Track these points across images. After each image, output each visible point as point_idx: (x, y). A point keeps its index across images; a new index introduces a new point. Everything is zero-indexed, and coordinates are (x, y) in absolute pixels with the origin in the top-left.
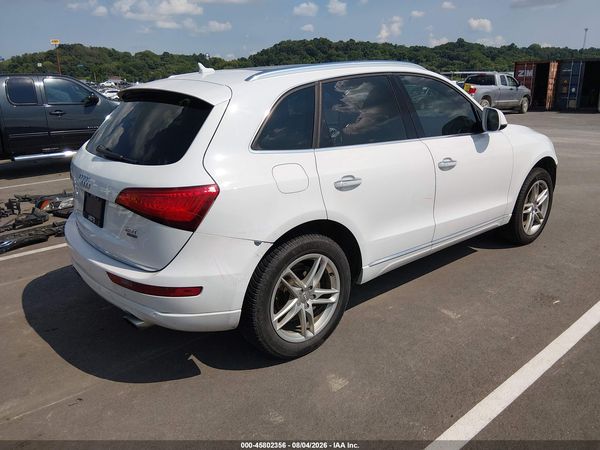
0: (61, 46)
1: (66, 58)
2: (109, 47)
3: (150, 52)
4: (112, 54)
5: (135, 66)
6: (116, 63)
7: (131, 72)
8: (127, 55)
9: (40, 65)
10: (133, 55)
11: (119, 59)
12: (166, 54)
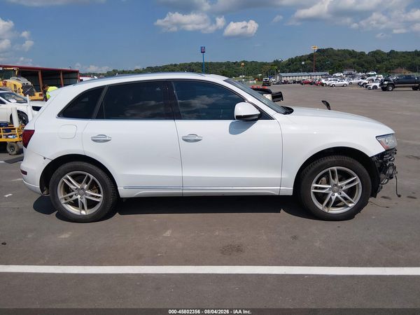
0: (319, 50)
1: (320, 58)
2: (350, 49)
3: (379, 51)
4: (352, 54)
5: (366, 62)
6: (353, 60)
7: (362, 66)
8: (362, 54)
9: (303, 63)
10: (367, 53)
11: (355, 57)
12: (392, 52)
